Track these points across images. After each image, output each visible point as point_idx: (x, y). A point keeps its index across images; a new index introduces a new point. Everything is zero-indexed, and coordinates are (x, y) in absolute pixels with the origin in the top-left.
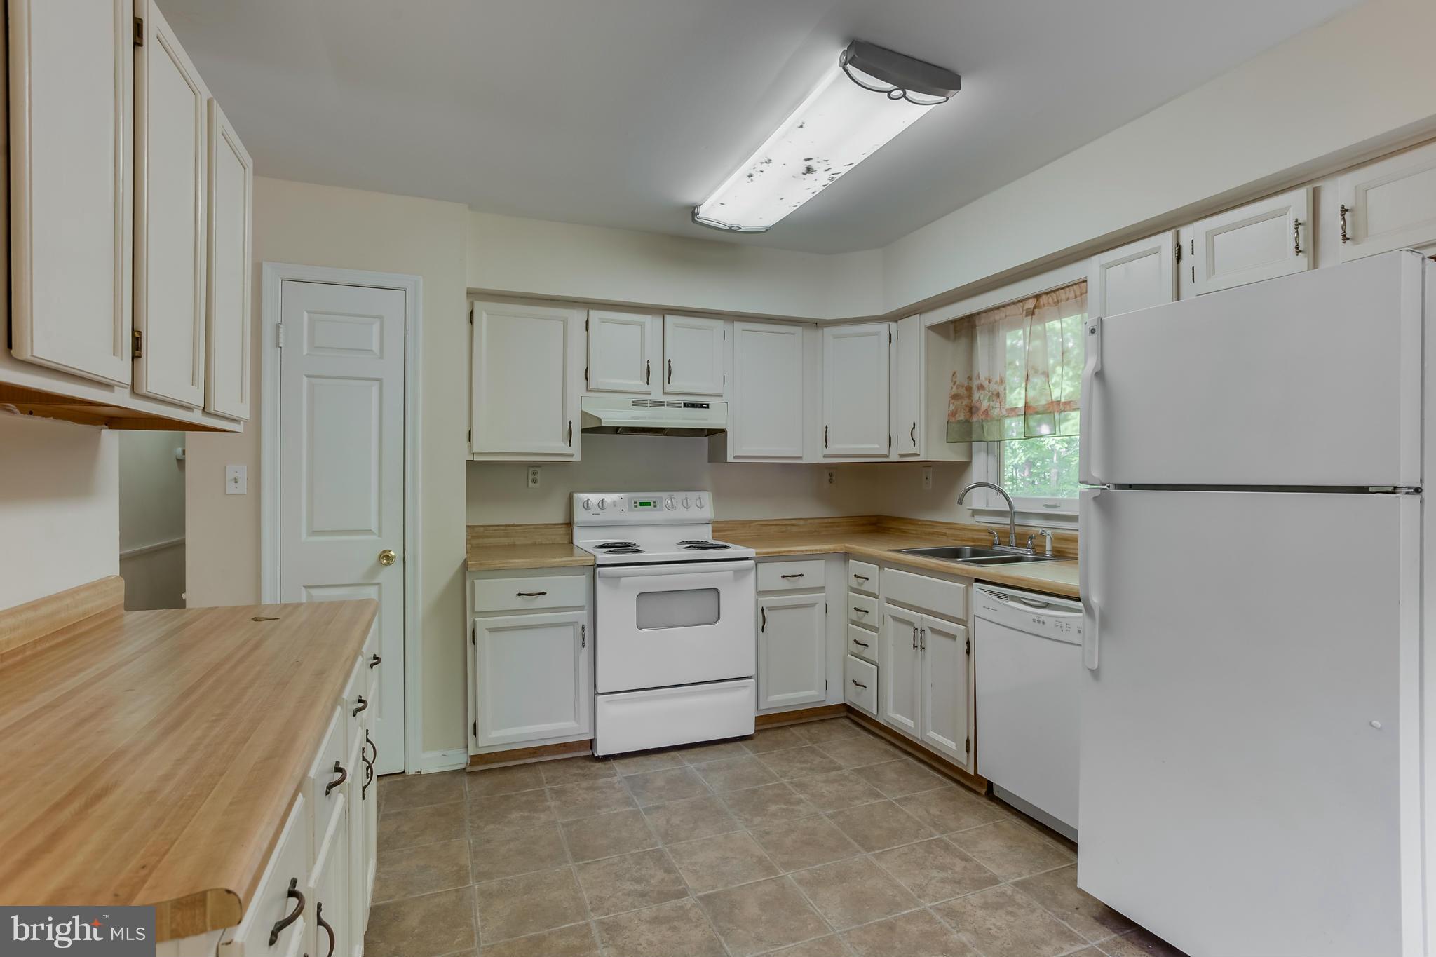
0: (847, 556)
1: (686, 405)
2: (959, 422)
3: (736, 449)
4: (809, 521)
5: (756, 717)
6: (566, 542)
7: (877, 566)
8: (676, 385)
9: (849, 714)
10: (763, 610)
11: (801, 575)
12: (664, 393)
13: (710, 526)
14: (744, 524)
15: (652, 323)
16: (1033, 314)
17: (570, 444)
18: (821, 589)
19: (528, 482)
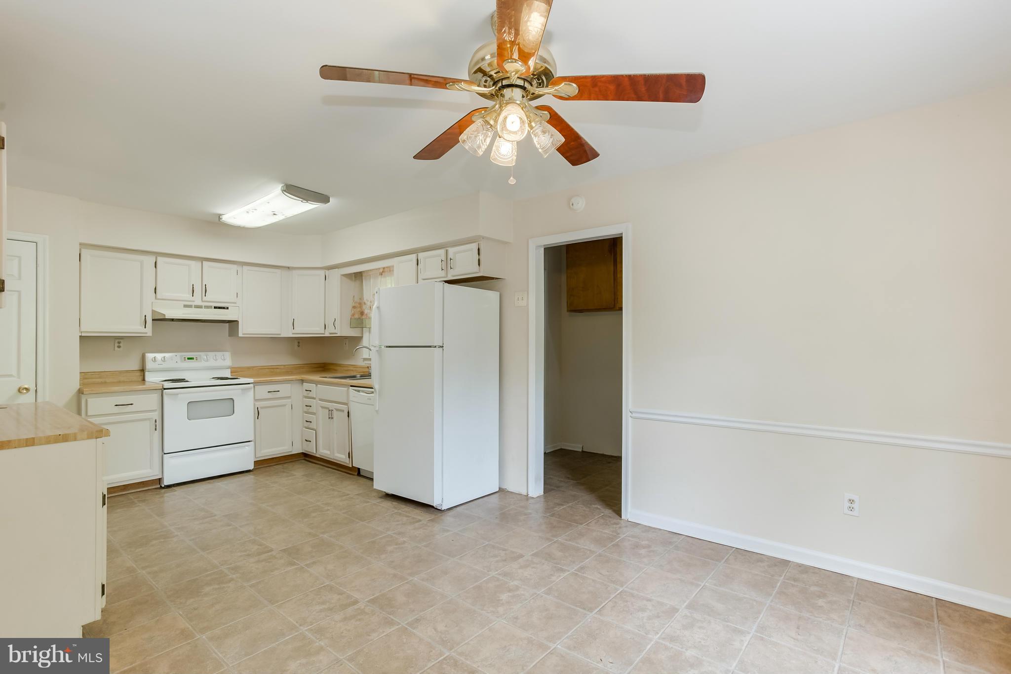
0: (302, 381)
1: (215, 308)
2: (355, 319)
3: (244, 330)
4: (287, 366)
5: (254, 462)
6: (140, 380)
7: (315, 385)
8: (209, 296)
9: (306, 457)
10: (258, 408)
11: (278, 391)
12: (202, 301)
13: (229, 370)
14: (249, 368)
15: (195, 265)
16: (382, 275)
17: (145, 327)
18: (289, 397)
19: (114, 347)
